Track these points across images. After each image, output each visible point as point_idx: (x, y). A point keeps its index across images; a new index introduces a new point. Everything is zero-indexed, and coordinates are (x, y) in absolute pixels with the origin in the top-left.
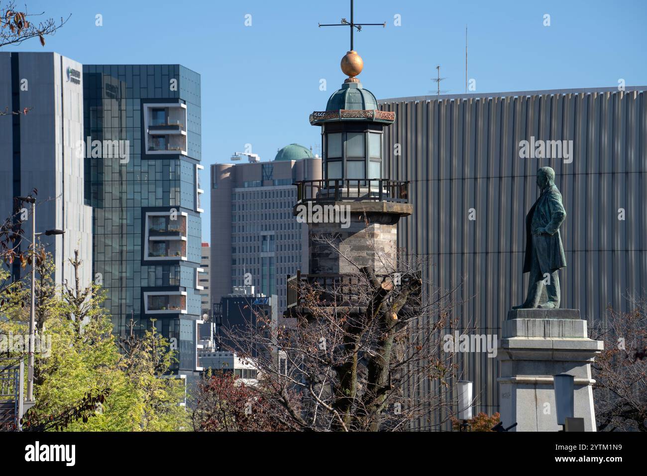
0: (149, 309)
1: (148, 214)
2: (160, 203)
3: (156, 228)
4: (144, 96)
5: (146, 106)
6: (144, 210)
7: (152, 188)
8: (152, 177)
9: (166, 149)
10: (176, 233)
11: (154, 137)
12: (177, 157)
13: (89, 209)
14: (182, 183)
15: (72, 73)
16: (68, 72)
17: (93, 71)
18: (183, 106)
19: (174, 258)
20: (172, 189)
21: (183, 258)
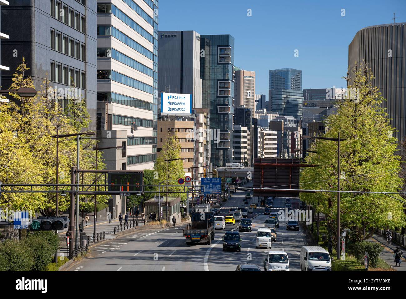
0: (219, 111)
1: (219, 82)
2: (222, 78)
3: (221, 86)
4: (218, 45)
5: (219, 48)
6: (218, 80)
7: (220, 73)
8: (220, 70)
9: (225, 61)
10: (228, 88)
11: (220, 57)
12: (228, 64)
13: (201, 80)
14: (229, 72)
15: (198, 37)
16: (197, 37)
17: (203, 37)
18: (230, 48)
19: (227, 95)
20: (226, 74)
21: (230, 96)
